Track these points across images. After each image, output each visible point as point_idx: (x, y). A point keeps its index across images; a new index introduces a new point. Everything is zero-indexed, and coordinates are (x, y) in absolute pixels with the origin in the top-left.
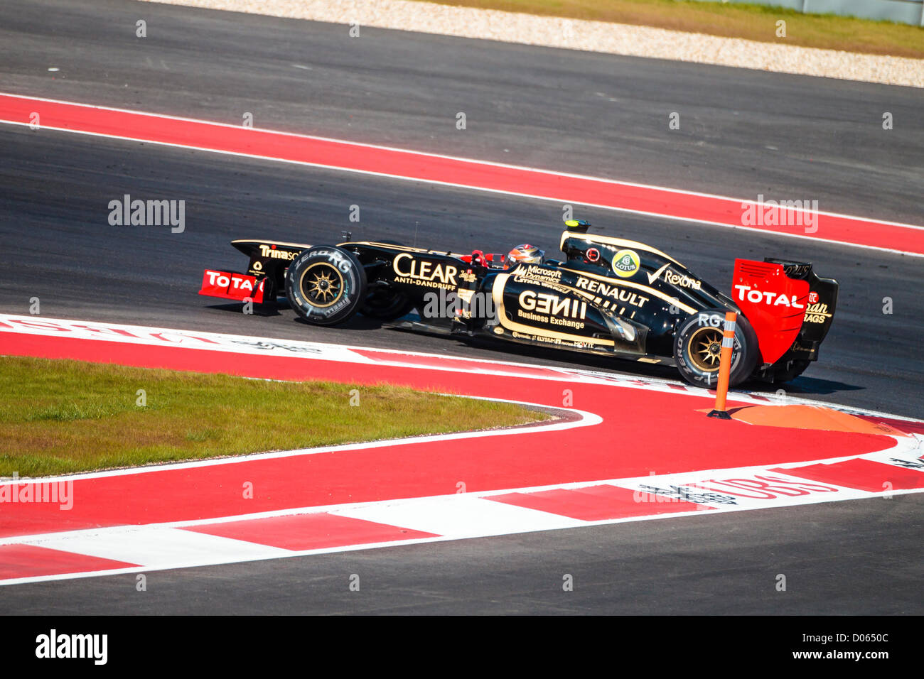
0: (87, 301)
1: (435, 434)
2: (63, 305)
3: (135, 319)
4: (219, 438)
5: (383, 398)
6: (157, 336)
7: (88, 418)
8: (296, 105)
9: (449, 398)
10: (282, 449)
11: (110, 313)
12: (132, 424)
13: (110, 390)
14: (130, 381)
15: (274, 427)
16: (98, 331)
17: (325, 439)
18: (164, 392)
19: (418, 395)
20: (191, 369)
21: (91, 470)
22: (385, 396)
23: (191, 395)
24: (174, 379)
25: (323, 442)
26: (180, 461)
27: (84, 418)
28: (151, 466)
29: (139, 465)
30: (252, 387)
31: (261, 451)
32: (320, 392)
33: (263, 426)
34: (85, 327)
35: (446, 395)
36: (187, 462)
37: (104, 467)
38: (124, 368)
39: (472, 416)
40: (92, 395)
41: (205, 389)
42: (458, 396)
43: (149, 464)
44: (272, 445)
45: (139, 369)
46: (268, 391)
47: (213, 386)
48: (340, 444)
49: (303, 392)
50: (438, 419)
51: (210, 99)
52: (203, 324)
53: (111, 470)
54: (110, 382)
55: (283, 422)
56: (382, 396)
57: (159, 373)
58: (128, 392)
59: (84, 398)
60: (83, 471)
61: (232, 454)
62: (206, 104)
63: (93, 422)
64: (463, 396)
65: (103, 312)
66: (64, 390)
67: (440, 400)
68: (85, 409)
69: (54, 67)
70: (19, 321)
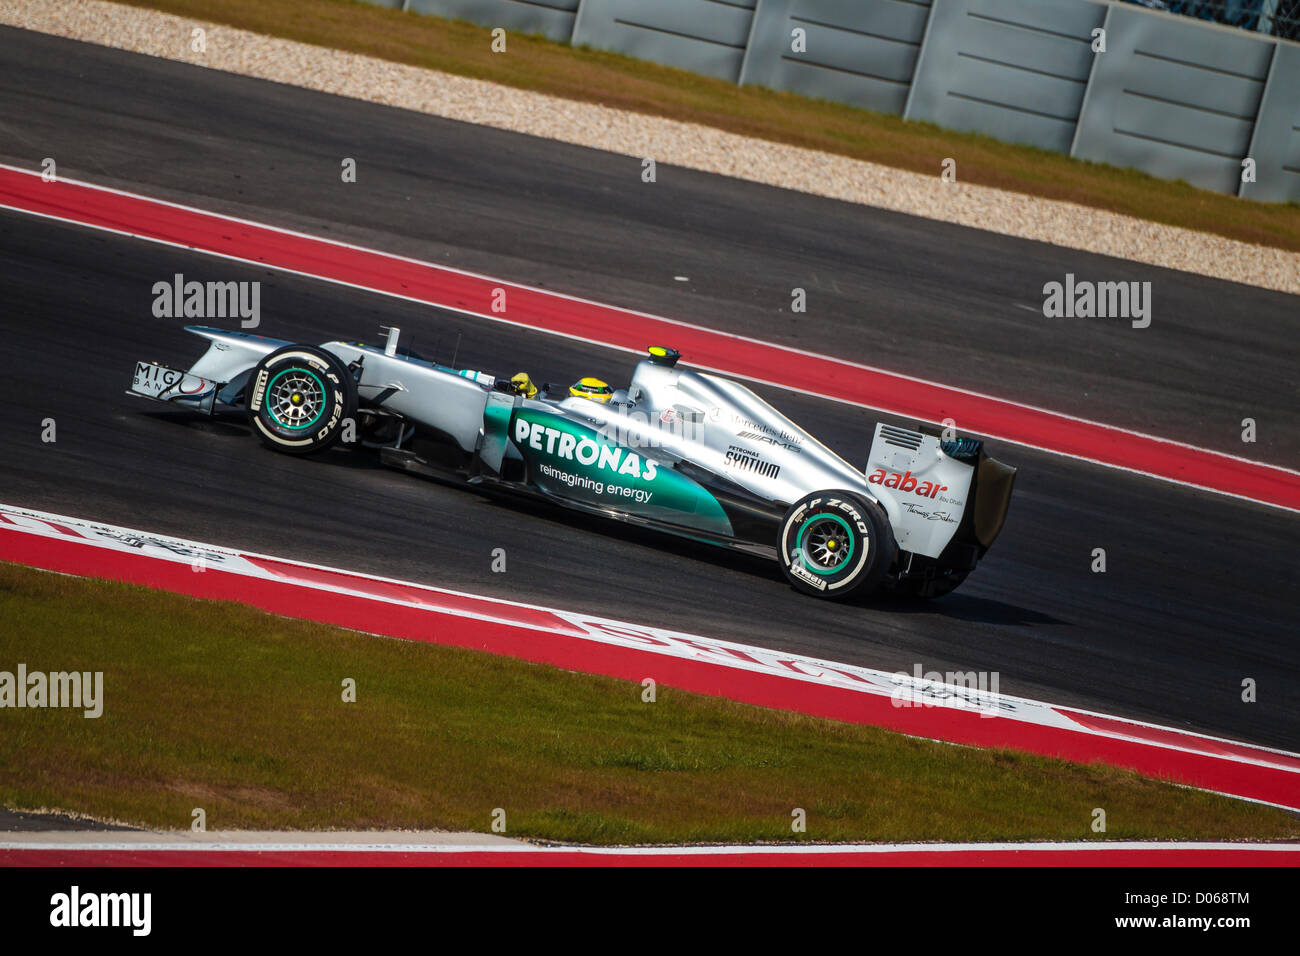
0: (696, 606)
1: (1163, 840)
2: (661, 608)
3: (761, 637)
4: (860, 816)
5: (1095, 782)
6: (788, 664)
7: (682, 769)
8: (1013, 361)
9: (1187, 790)
10: (947, 840)
11: (725, 626)
12: (741, 785)
13: (716, 734)
14: (744, 725)
15: (938, 808)
16: (706, 649)
17: (1008, 832)
18: (791, 744)
19: (1145, 783)
20: (831, 716)
21: (677, 843)
22: (1100, 779)
23: (826, 751)
24: (807, 728)
25: (1005, 836)
26: (803, 842)
27: (674, 769)
28: (761, 845)
29: (745, 842)
30: (913, 749)
31: (917, 840)
32: (1008, 766)
33: (923, 805)
34: (689, 642)
35: (1183, 787)
36: (812, 844)
37: (695, 841)
38: (738, 704)
39: (1217, 821)
40: (689, 739)
41: (847, 745)
42: (1200, 789)
43: (759, 842)
44: (933, 833)
45: (758, 708)
46: (935, 757)
47: (860, 743)
48: (1029, 841)
49: (985, 763)
50: (1169, 819)
51: (894, 341)
52: (854, 654)
53: (706, 845)
54: (715, 723)
55: (952, 802)
56: (1093, 778)
57: (786, 716)
58: (739, 739)
59: (679, 742)
60: (667, 842)
61: (876, 840)
62: (889, 347)
63: (687, 775)
64: (1207, 791)
65: (716, 624)
66: (651, 728)
67: (1174, 793)
68: (677, 758)
69: (683, 276)
70: (598, 626)
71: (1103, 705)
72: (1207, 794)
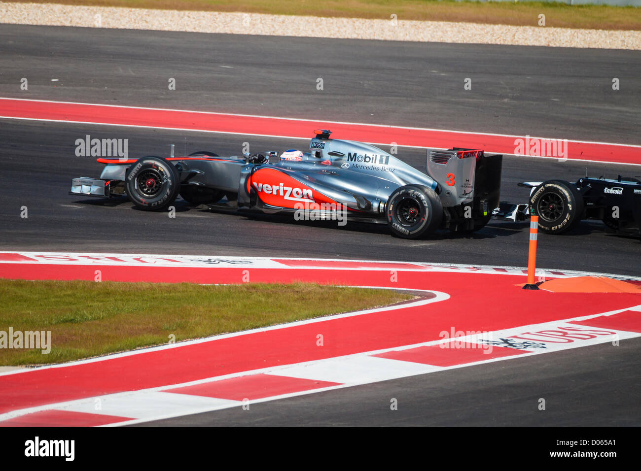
0: (88, 239)
1: (335, 314)
2: (72, 243)
3: (122, 249)
4: (186, 327)
5: (297, 292)
6: (138, 259)
7: (95, 319)
8: (224, 93)
9: (343, 288)
10: (230, 332)
11: (105, 246)
12: (125, 322)
13: (108, 299)
14: (121, 292)
15: (223, 317)
16: (97, 259)
17: (259, 323)
18: (146, 298)
19: (322, 288)
20: (163, 281)
21: (98, 355)
22: (299, 290)
23: (164, 299)
24: (152, 289)
25: (258, 325)
26: (160, 345)
27: (91, 320)
28: (139, 349)
29: (131, 349)
30: (206, 291)
31: (215, 334)
32: (254, 291)
33: (215, 316)
34: (88, 257)
35: (341, 287)
36: (164, 345)
37: (106, 353)
38: (117, 283)
39: (360, 300)
40: (96, 304)
41: (174, 294)
42: (349, 287)
43: (138, 348)
44: (222, 330)
45: (127, 283)
46: (217, 293)
47: (179, 292)
48: (270, 326)
49: (242, 291)
50: (336, 304)
51: (164, 93)
52: (170, 249)
53: (112, 354)
54: (108, 294)
55: (230, 313)
56: (296, 290)
57: (142, 285)
58: (120, 300)
59: (91, 306)
60: (93, 356)
61: (195, 338)
62: (162, 97)
63: (97, 322)
64: (353, 287)
65: (100, 246)
66: (76, 302)
67: (337, 290)
68: (91, 314)
69: (55, 78)
70: (42, 256)
71: (295, 253)
72: (353, 288)
